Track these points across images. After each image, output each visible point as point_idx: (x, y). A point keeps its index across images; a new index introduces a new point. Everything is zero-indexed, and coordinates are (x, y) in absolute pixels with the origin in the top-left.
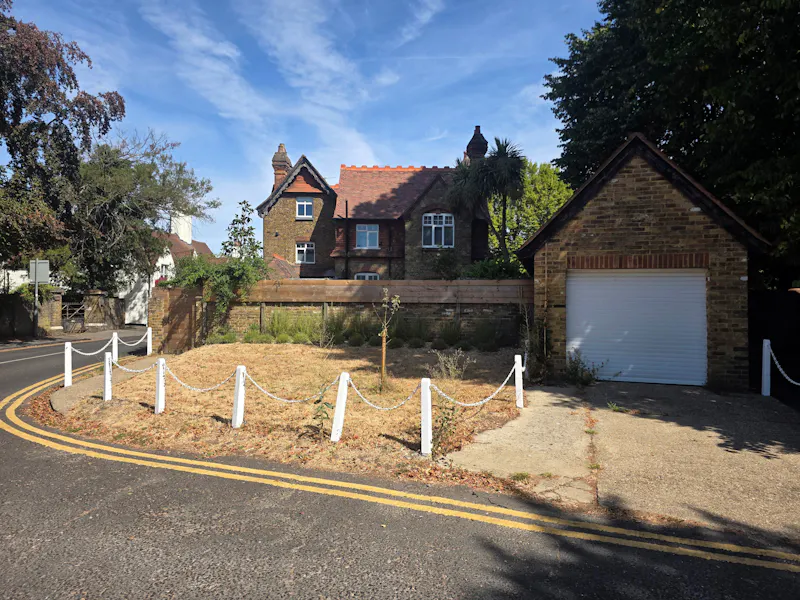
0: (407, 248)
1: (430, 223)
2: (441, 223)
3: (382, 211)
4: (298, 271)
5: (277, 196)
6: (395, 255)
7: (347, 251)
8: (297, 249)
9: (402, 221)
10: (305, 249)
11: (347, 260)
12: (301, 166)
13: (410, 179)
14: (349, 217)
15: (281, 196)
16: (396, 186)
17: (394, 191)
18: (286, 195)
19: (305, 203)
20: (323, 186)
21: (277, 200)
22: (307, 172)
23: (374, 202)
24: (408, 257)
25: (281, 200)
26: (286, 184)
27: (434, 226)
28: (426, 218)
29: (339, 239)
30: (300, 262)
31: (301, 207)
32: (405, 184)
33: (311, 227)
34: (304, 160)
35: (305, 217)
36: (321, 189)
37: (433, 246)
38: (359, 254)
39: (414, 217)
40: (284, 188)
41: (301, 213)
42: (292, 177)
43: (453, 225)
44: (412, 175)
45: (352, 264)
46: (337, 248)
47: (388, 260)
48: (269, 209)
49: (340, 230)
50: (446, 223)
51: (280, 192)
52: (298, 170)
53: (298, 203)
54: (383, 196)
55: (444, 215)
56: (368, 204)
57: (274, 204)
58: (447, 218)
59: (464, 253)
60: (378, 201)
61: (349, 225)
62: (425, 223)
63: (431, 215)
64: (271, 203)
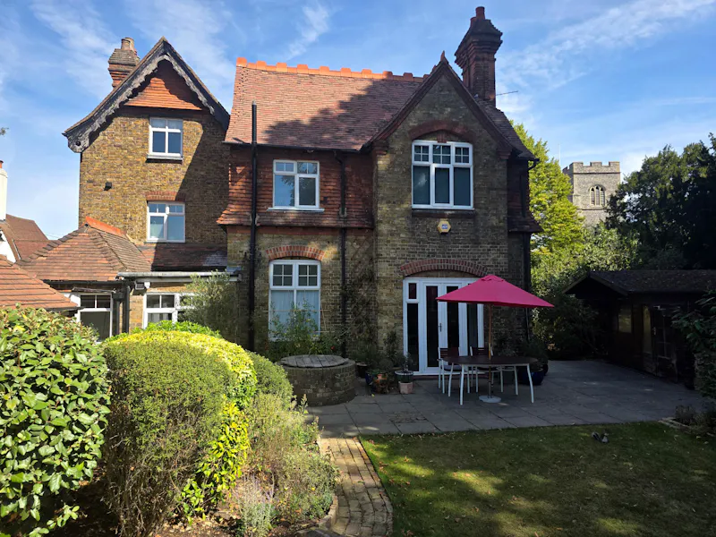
0: (383, 208)
1: (426, 159)
2: (448, 160)
3: (326, 136)
4: (150, 257)
5: (110, 111)
6: (354, 224)
7: (255, 211)
8: (149, 215)
9: (369, 153)
10: (165, 215)
11: (255, 231)
12: (158, 59)
13: (368, 89)
14: (259, 142)
15: (117, 113)
16: (346, 98)
17: (343, 105)
18: (126, 111)
19: (167, 130)
20: (202, 98)
21: (109, 120)
22: (170, 70)
23: (306, 121)
24: (383, 228)
25: (118, 121)
26: (129, 91)
27: (434, 166)
28: (418, 148)
29: (237, 188)
30: (155, 239)
31: (159, 137)
32: (360, 97)
33: (179, 173)
34: (166, 47)
35: (166, 155)
36: (198, 103)
37: (433, 205)
38: (280, 221)
39: (397, 146)
40: (123, 97)
41: (158, 147)
42: (141, 79)
43: (470, 164)
44: (370, 83)
45: (265, 240)
46: (233, 208)
47: (340, 233)
48: (93, 137)
49: (239, 170)
50: (458, 160)
51: (116, 105)
52: (153, 67)
53: (152, 130)
54: (325, 112)
55: (453, 145)
56: (296, 125)
57: (104, 127)
58: (458, 149)
59: (494, 221)
60: (314, 120)
61: (257, 157)
62: (417, 158)
63: (430, 143)
64: (97, 125)
